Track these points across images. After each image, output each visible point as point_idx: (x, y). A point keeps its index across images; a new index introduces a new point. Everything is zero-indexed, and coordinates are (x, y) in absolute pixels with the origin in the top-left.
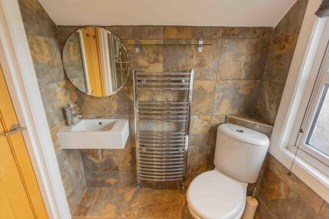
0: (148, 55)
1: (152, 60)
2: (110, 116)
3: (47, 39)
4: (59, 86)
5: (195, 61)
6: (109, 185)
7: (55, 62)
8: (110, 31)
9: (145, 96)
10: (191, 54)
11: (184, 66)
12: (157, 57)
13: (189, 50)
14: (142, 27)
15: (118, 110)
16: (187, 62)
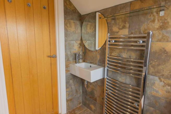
0: (118, 24)
1: (121, 27)
2: (96, 63)
3: (75, 21)
4: (76, 43)
5: (157, 25)
6: (91, 109)
7: (77, 32)
8: (100, 13)
9: (115, 52)
10: (152, 18)
11: (145, 30)
12: (125, 24)
13: (150, 16)
14: (116, 6)
15: (100, 60)
16: (149, 26)
